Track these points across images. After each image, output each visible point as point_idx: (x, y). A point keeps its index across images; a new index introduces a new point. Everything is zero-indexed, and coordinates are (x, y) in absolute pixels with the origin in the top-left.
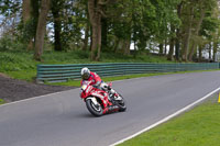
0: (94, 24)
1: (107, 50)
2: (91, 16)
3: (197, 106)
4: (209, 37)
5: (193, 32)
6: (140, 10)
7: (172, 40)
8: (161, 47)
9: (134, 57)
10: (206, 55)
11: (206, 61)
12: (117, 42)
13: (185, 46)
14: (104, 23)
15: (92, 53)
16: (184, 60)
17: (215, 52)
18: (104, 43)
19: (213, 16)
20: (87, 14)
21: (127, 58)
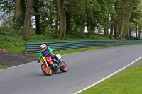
0: (62, 16)
1: (70, 33)
2: (59, 11)
3: (128, 68)
4: (136, 23)
5: (126, 20)
6: (90, 6)
7: (112, 25)
8: (105, 30)
9: (88, 37)
10: (134, 35)
11: (135, 38)
12: (77, 28)
13: (120, 29)
14: (68, 15)
15: (60, 35)
16: (120, 38)
17: (140, 33)
18: (68, 28)
19: (138, 9)
20: (57, 10)
21: (83, 38)
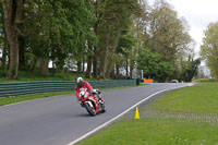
0: (12, 43)
1: (25, 69)
2: (8, 35)
3: (114, 123)
4: (126, 55)
5: (111, 50)
6: (57, 28)
7: (90, 58)
8: (79, 64)
9: (52, 76)
10: (123, 72)
11: (124, 78)
12: (35, 61)
14: (22, 42)
15: (9, 72)
16: (102, 78)
17: (131, 69)
18: (22, 61)
19: (129, 34)
20: (5, 33)
21: (45, 76)
